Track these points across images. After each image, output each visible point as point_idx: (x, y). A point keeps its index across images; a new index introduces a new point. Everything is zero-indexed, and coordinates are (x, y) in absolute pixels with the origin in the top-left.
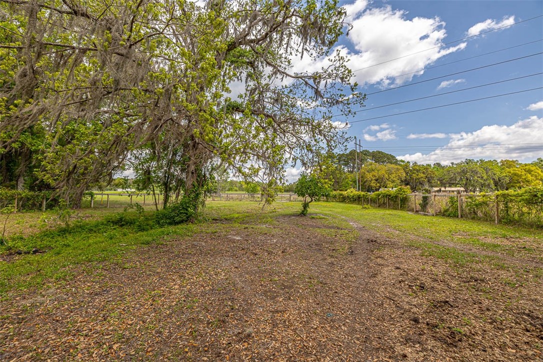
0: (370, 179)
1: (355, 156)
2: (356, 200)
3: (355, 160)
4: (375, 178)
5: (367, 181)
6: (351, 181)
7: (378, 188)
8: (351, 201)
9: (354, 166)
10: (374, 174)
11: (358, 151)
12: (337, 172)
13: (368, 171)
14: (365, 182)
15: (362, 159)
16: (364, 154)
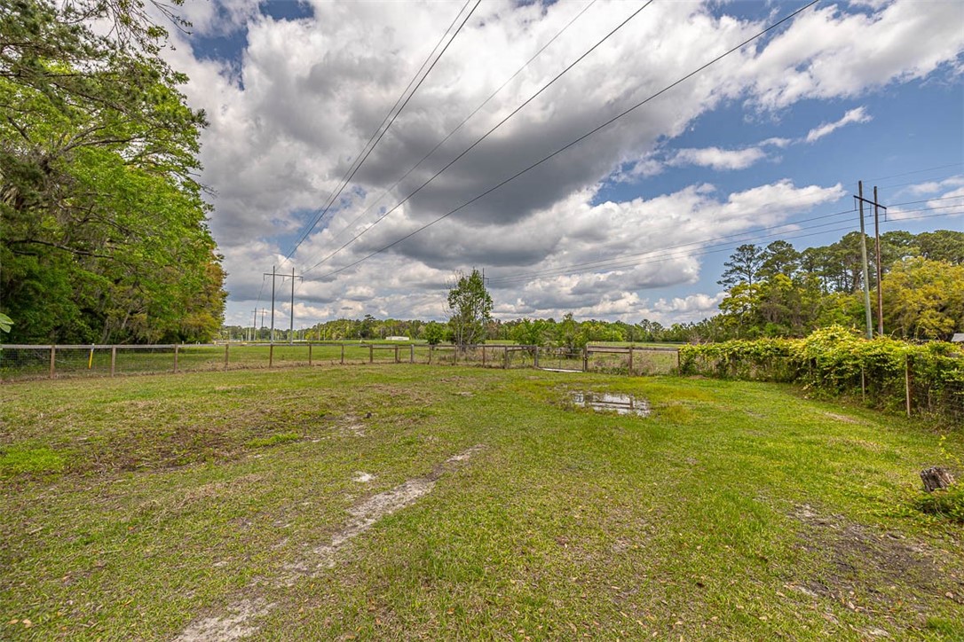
0: (916, 306)
1: (859, 248)
2: (856, 380)
3: (859, 258)
4: (935, 303)
5: (905, 312)
6: (848, 314)
7: (947, 330)
8: (827, 383)
9: (856, 275)
10: (933, 290)
11: (872, 235)
12: (801, 291)
13: (906, 285)
14: (898, 315)
15: (884, 257)
16: (893, 243)
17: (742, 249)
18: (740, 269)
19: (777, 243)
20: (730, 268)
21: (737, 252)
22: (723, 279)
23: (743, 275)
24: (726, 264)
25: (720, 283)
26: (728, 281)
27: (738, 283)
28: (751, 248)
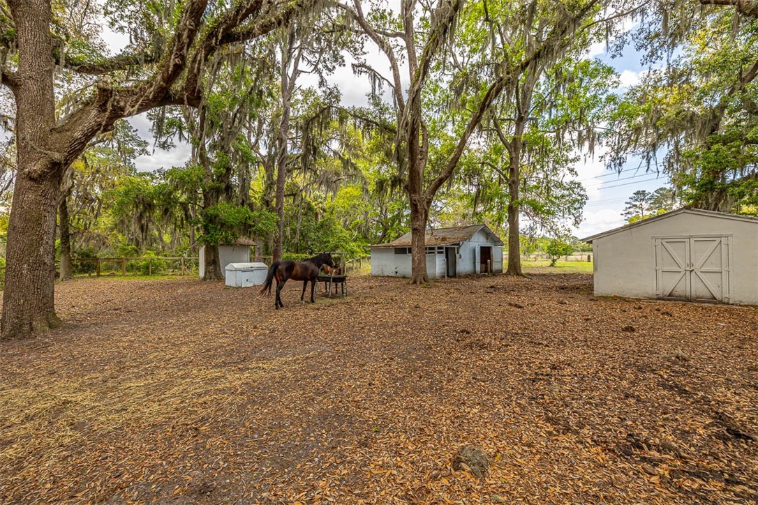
17: (638, 193)
18: (635, 206)
19: (661, 189)
20: (629, 206)
21: (634, 195)
22: (624, 212)
23: (637, 210)
24: (626, 203)
25: (622, 214)
26: (628, 213)
27: (634, 215)
28: (643, 193)
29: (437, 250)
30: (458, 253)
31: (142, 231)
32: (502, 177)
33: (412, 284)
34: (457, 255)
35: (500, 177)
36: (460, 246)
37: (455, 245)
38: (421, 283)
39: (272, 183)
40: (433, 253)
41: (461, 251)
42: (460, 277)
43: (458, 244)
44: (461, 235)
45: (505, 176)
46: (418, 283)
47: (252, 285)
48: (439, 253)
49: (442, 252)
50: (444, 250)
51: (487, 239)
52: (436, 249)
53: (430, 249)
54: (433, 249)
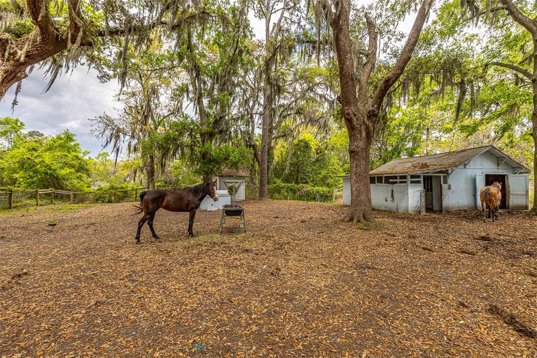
29: (409, 179)
30: (445, 182)
31: (162, 167)
32: (520, 75)
33: (347, 222)
34: (445, 186)
35: (516, 75)
36: (449, 175)
37: (441, 172)
38: (359, 221)
39: (271, 128)
40: (405, 182)
41: (450, 180)
42: (448, 212)
43: (446, 172)
44: (451, 161)
45: (525, 73)
46: (355, 220)
47: (216, 209)
48: (412, 182)
49: (419, 182)
50: (422, 179)
51: (498, 165)
52: (409, 177)
53: (401, 177)
54: (405, 177)
